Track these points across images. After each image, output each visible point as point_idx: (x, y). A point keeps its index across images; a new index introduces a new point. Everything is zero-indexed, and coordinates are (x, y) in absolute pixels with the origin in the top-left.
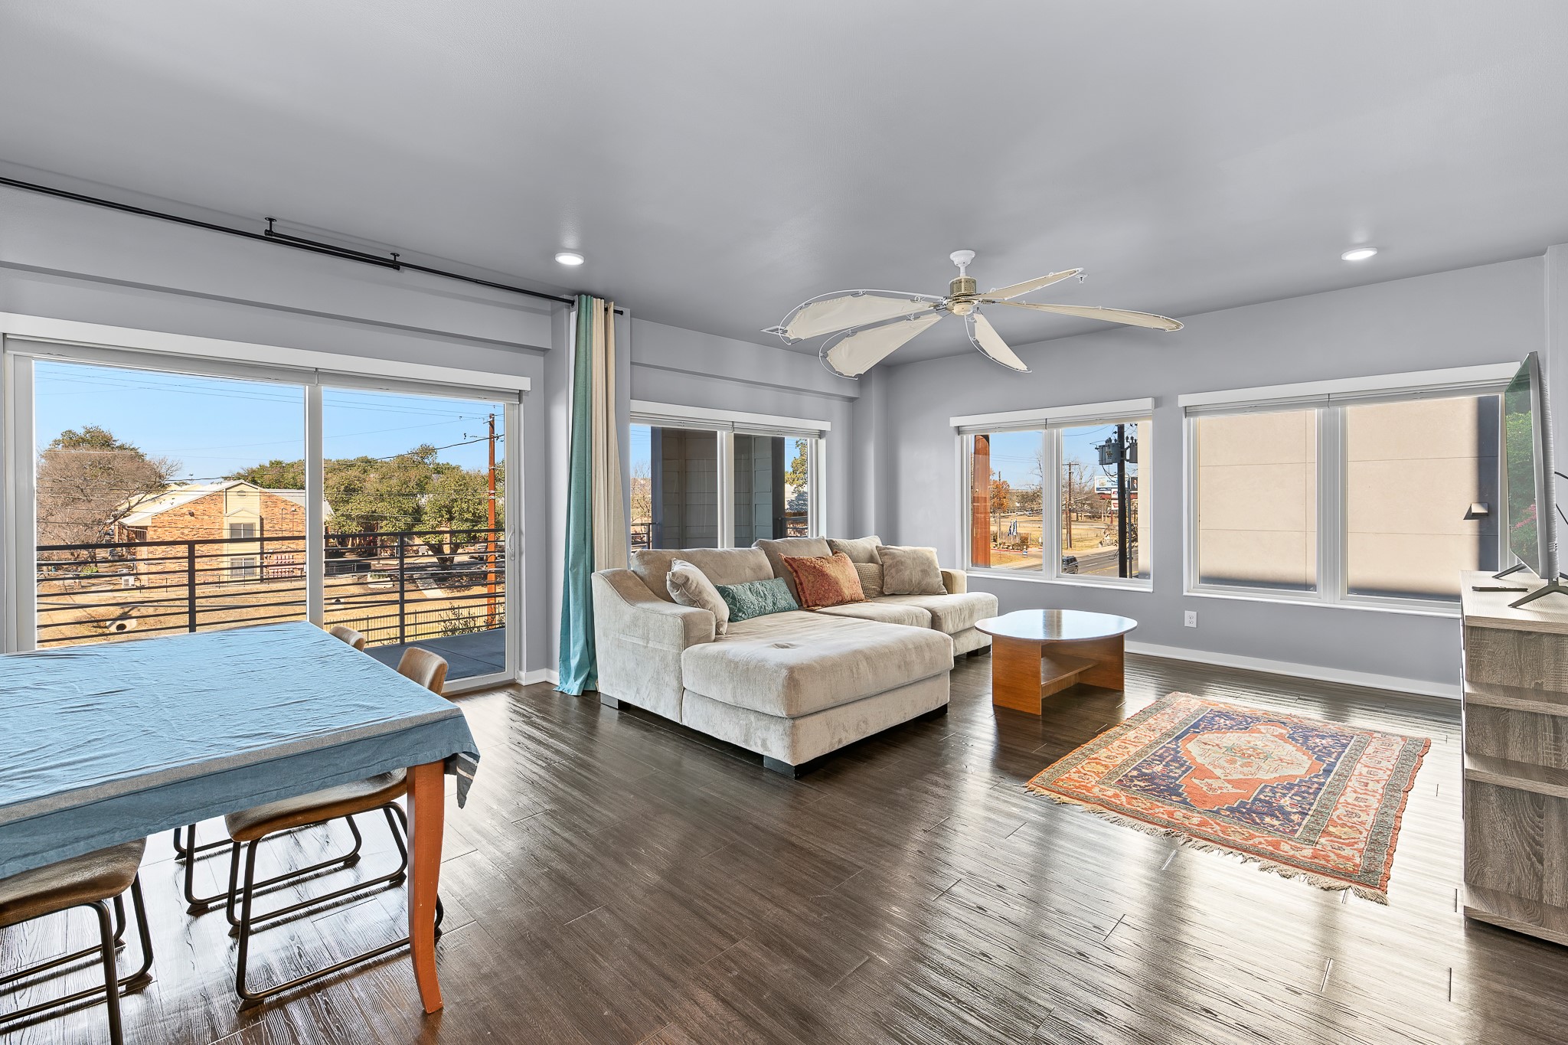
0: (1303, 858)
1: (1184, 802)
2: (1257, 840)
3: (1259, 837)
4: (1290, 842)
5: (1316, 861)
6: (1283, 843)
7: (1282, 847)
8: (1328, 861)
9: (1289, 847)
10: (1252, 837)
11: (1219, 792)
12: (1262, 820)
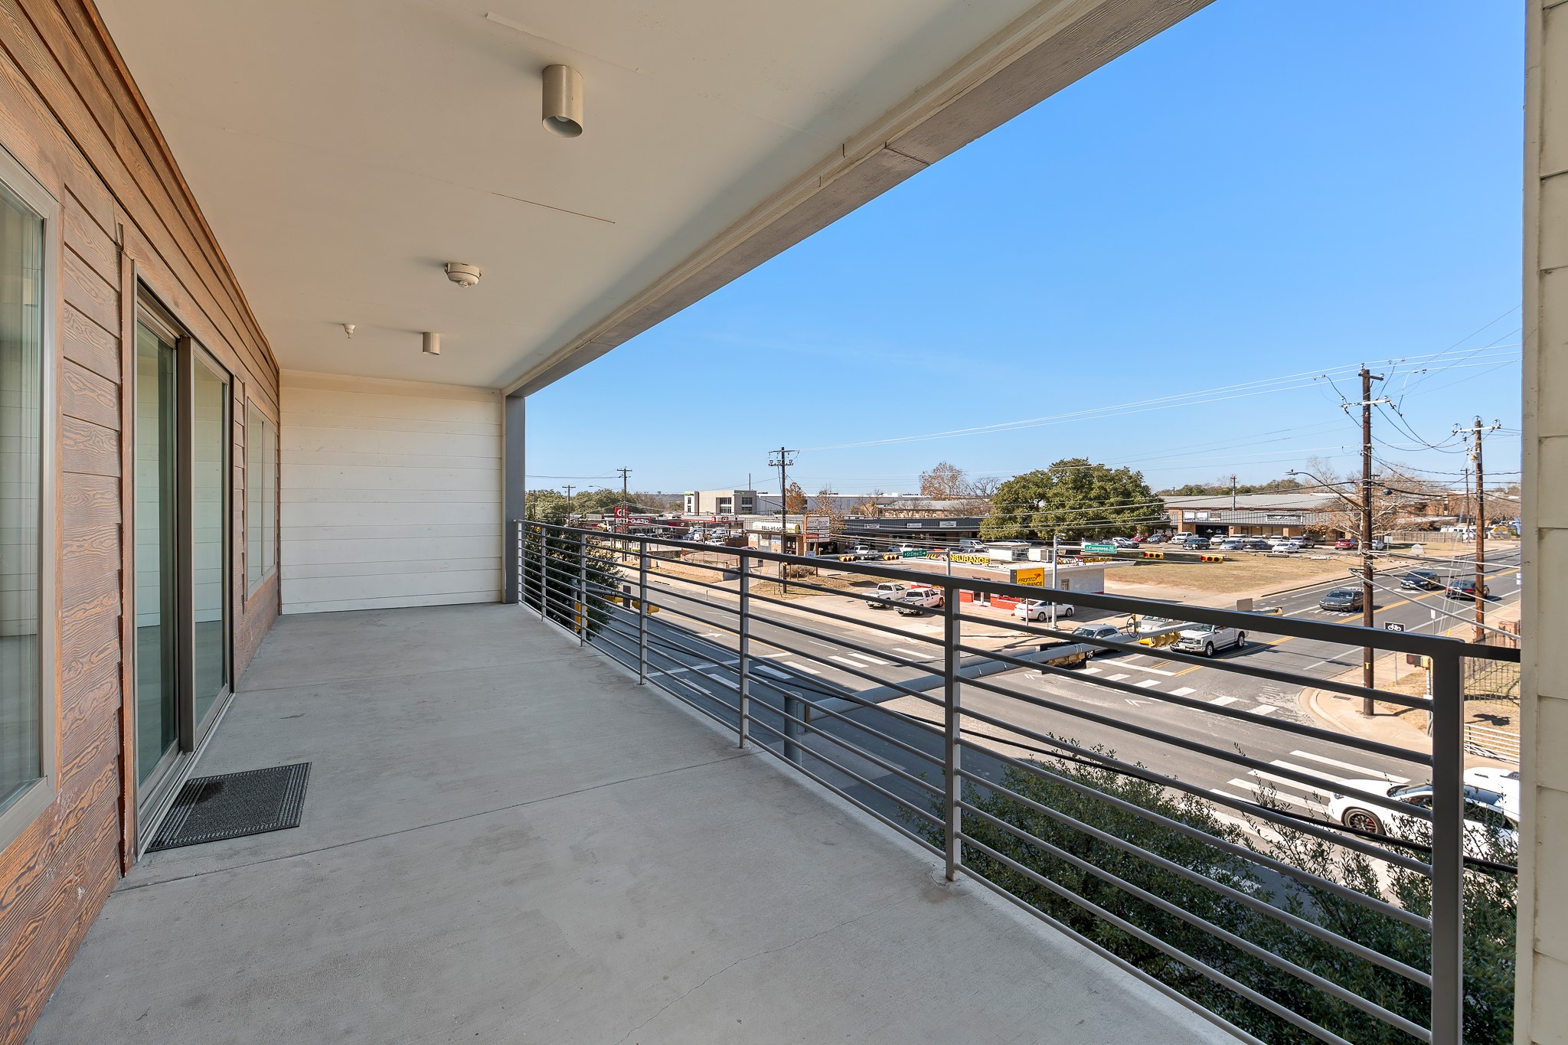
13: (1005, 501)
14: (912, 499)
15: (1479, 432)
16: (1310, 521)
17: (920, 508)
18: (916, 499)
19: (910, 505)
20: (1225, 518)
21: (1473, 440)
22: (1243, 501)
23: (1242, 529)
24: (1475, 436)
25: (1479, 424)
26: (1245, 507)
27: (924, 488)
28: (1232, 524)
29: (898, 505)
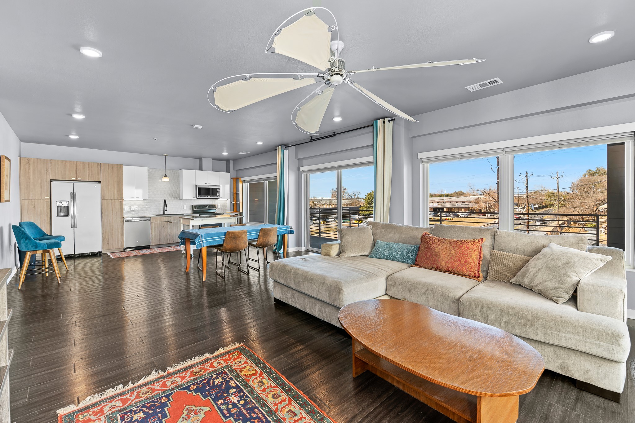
0: (106, 404)
1: (188, 388)
2: (134, 396)
3: (135, 399)
4: (119, 408)
5: (99, 408)
6: (121, 405)
7: (120, 402)
8: (94, 412)
9: (117, 405)
10: (138, 396)
11: (186, 413)
12: (145, 413)
13: (369, 200)
14: (329, 200)
15: (527, 176)
16: (471, 206)
17: (332, 203)
18: (331, 200)
19: (328, 202)
20: (443, 205)
21: (525, 178)
22: (448, 199)
23: (448, 209)
24: (526, 177)
25: (527, 173)
26: (449, 201)
27: (332, 195)
28: (445, 208)
29: (323, 202)
